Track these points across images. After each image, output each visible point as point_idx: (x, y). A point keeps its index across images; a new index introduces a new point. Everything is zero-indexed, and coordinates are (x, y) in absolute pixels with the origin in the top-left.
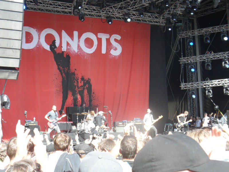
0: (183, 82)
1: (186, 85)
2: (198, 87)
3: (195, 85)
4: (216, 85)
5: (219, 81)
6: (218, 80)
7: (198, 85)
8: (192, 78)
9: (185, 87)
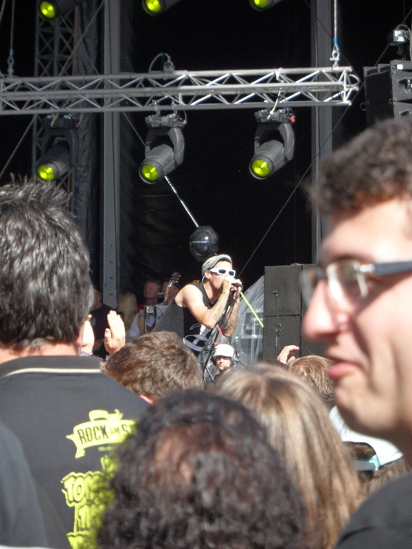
0: (11, 70)
1: (24, 88)
2: (99, 109)
3: (84, 94)
4: (212, 100)
5: (232, 80)
6: (227, 74)
7: (98, 93)
8: (68, 53)
9: (20, 104)
